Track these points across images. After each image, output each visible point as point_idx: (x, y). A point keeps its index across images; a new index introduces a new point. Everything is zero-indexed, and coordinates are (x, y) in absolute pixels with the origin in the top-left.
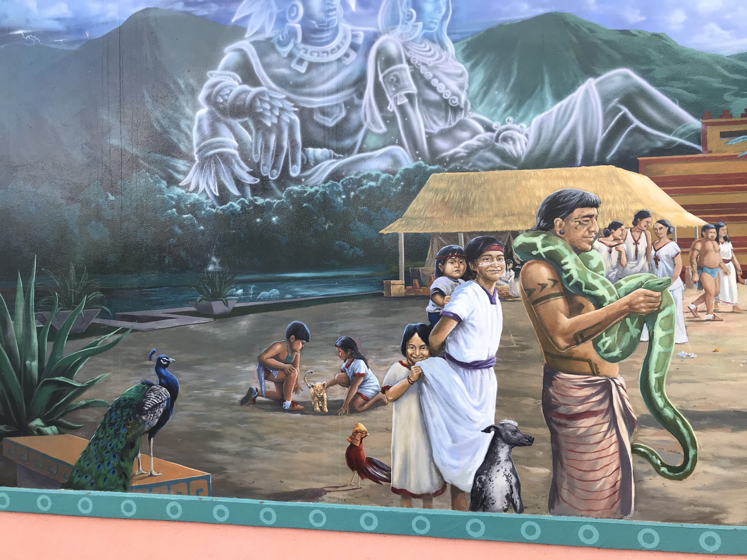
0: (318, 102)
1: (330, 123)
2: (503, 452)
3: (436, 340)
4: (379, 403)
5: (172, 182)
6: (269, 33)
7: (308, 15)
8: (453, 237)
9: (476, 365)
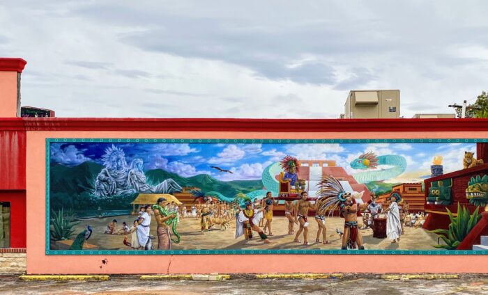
0: (119, 181)
1: (122, 184)
2: (150, 240)
3: (139, 222)
4: (129, 233)
5: (91, 193)
6: (110, 167)
7: (118, 165)
8: (143, 205)
9: (146, 226)
